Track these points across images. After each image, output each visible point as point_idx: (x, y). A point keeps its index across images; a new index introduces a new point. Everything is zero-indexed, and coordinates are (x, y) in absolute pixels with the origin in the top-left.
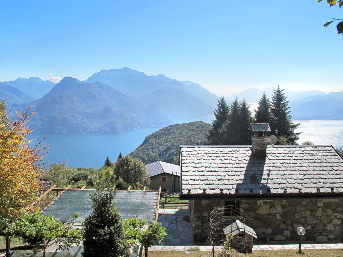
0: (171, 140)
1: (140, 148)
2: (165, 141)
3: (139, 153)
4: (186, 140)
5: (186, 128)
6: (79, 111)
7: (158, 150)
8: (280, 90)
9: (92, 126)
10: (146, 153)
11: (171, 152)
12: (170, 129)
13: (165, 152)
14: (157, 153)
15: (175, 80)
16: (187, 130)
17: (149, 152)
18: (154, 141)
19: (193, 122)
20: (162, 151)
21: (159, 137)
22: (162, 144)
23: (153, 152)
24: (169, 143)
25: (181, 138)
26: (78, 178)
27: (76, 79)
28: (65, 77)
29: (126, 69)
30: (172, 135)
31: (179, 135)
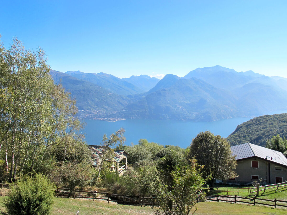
0: (262, 129)
1: (232, 136)
2: (256, 130)
3: (231, 140)
4: (278, 131)
5: (277, 119)
6: (179, 101)
7: (250, 138)
9: (190, 115)
10: (238, 140)
11: (262, 141)
12: (261, 119)
13: (257, 141)
14: (249, 140)
15: (264, 76)
16: (278, 121)
17: (241, 139)
18: (246, 130)
19: (283, 114)
20: (253, 139)
21: (250, 127)
22: (253, 133)
23: (245, 140)
24: (260, 132)
25: (272, 129)
26: (162, 155)
27: (176, 75)
28: (167, 75)
29: (217, 66)
30: (263, 125)
31: (269, 125)
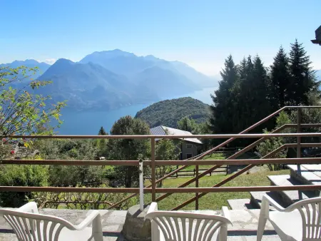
0: (161, 115)
2: (155, 116)
4: (176, 115)
6: (73, 90)
7: (149, 124)
8: (299, 44)
9: (86, 104)
12: (160, 104)
16: (176, 105)
18: (145, 116)
20: (152, 125)
22: (152, 119)
24: (159, 117)
25: (171, 113)
26: (70, 147)
29: (117, 50)
30: (162, 110)
31: (168, 110)
